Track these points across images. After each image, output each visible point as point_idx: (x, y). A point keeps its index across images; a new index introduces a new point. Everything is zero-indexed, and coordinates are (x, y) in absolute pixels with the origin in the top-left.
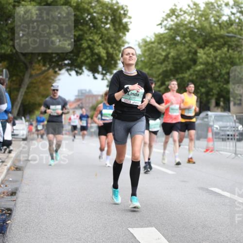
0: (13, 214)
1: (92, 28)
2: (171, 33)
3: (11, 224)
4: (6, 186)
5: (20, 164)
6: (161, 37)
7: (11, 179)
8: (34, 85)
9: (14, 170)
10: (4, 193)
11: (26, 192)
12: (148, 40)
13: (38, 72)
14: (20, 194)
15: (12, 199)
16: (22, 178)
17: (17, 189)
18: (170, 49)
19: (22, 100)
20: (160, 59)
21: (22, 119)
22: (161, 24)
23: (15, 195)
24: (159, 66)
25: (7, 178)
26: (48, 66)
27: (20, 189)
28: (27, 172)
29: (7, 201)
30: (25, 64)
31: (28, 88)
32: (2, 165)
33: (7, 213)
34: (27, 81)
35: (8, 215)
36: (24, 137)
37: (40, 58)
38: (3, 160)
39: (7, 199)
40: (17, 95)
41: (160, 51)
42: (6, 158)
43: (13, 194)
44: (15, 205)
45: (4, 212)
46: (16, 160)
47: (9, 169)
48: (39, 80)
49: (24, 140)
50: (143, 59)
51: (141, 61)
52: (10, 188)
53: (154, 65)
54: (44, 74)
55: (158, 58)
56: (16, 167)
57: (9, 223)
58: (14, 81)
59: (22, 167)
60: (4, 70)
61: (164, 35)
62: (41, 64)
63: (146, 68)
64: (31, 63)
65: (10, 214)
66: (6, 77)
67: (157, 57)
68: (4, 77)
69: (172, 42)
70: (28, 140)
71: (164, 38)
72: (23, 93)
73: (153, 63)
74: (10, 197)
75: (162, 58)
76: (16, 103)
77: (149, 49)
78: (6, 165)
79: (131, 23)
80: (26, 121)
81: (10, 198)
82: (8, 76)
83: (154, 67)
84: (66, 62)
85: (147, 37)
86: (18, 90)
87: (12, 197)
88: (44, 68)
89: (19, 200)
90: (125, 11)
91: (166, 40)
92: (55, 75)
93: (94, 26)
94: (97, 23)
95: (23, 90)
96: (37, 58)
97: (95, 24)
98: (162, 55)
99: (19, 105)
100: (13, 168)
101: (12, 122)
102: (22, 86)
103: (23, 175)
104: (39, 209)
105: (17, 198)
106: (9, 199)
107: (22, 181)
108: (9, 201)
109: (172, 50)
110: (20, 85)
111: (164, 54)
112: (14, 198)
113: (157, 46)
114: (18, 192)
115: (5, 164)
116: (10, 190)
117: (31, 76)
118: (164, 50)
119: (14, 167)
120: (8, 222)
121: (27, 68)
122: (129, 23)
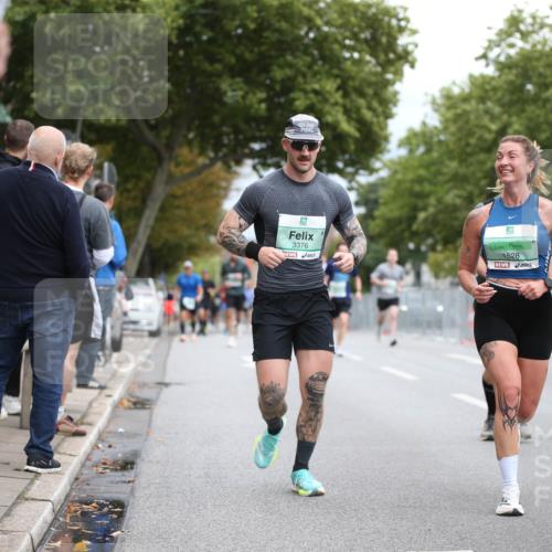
0: (128, 515)
1: (320, 63)
2: (511, 77)
3: (123, 540)
4: (110, 446)
5: (145, 394)
6: (488, 87)
7: (121, 430)
8: (176, 203)
9: (130, 408)
10: (105, 464)
11: (158, 462)
12: (456, 91)
13: (187, 170)
14: (142, 467)
15: (123, 479)
16: (149, 426)
17: (136, 454)
18: (510, 116)
19: (150, 238)
20: (486, 140)
21: (147, 284)
22: (484, 56)
23: (132, 468)
24: (482, 156)
25: (112, 428)
26: (212, 154)
27: (143, 455)
28: (162, 412)
29: (112, 482)
30: (155, 149)
31: (162, 209)
32: (100, 394)
33: (113, 513)
34: (160, 191)
35: (115, 516)
36: (154, 328)
37: (191, 135)
38: (103, 384)
39: (112, 479)
40: (137, 226)
41: (486, 120)
42: (110, 379)
43: (127, 465)
44: (132, 492)
45: (106, 509)
46: (134, 383)
47: (117, 406)
48: (189, 188)
49: (153, 334)
50: (442, 137)
51: (440, 142)
52: (120, 452)
53: (470, 155)
54: (203, 176)
55: (481, 138)
56: (133, 400)
57: (117, 537)
58: (128, 191)
59: (148, 400)
60: (106, 165)
61: (494, 83)
62: (196, 151)
63: (451, 158)
64: (170, 147)
65: (121, 515)
66: (111, 180)
67: (477, 135)
68: (106, 182)
69: (515, 98)
70: (164, 335)
71: (495, 89)
72: (151, 222)
73: (469, 150)
74: (120, 474)
75: (489, 137)
76: (134, 245)
77: (457, 118)
78: (109, 396)
79: (416, 46)
80: (159, 289)
81: (119, 476)
82: (116, 178)
83: (472, 160)
84: (256, 146)
85: (454, 83)
86: (138, 213)
87: (126, 473)
88: (201, 161)
89: (142, 481)
90: (399, 20)
91: (499, 94)
92: (228, 176)
93: (323, 58)
94: (331, 50)
95: (150, 214)
96: (186, 136)
97: (327, 53)
98: (489, 131)
99: (141, 250)
100: (126, 403)
101: (124, 291)
102: (149, 203)
103: (150, 421)
104: (190, 503)
105: (136, 476)
106: (118, 479)
107: (148, 434)
108: (117, 482)
109: (514, 119)
110: (144, 201)
111: (494, 127)
112: (129, 475)
113: (477, 110)
114: (138, 461)
115: (106, 392)
116: (120, 455)
117: (171, 179)
118: (493, 118)
119: (129, 401)
120: (114, 534)
121: (160, 160)
122: (410, 48)
